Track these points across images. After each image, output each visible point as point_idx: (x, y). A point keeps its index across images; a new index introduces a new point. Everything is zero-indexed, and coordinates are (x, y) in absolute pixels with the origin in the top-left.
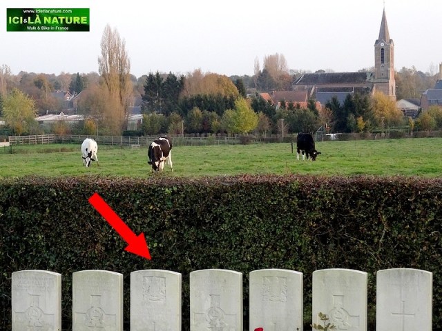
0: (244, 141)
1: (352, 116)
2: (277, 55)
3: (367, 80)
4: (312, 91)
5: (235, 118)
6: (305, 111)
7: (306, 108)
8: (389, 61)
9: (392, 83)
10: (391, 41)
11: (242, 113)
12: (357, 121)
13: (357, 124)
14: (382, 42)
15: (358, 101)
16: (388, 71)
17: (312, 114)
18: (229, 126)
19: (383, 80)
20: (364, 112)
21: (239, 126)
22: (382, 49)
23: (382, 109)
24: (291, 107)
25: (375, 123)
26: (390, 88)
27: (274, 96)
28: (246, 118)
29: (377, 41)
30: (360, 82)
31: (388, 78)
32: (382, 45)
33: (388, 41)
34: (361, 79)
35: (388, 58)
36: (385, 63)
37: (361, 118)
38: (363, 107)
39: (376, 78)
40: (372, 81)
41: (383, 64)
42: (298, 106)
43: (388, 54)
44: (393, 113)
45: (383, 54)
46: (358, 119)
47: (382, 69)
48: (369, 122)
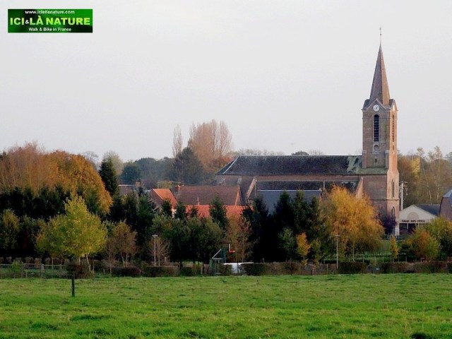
0: (75, 272)
1: (288, 232)
2: (214, 123)
3: (349, 169)
4: (251, 187)
5: (64, 230)
6: (204, 220)
7: (207, 215)
8: (387, 137)
9: (393, 175)
10: (391, 102)
11: (76, 222)
12: (295, 241)
13: (296, 246)
14: (376, 103)
15: (299, 205)
16: (385, 155)
17: (215, 227)
18: (52, 244)
19: (376, 171)
20: (310, 224)
21: (70, 244)
22: (377, 116)
23: (345, 222)
24: (180, 213)
25: (329, 246)
26: (389, 185)
27: (179, 194)
28: (84, 231)
29: (367, 103)
30: (335, 173)
31: (385, 167)
32: (376, 108)
33: (386, 102)
34: (338, 167)
35: (387, 132)
36: (381, 141)
37: (304, 236)
38: (310, 216)
39: (364, 166)
40: (357, 171)
41: (377, 143)
42: (194, 212)
43: (387, 125)
44: (364, 229)
45: (377, 126)
46: (298, 237)
47: (375, 151)
48: (317, 243)
